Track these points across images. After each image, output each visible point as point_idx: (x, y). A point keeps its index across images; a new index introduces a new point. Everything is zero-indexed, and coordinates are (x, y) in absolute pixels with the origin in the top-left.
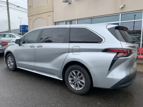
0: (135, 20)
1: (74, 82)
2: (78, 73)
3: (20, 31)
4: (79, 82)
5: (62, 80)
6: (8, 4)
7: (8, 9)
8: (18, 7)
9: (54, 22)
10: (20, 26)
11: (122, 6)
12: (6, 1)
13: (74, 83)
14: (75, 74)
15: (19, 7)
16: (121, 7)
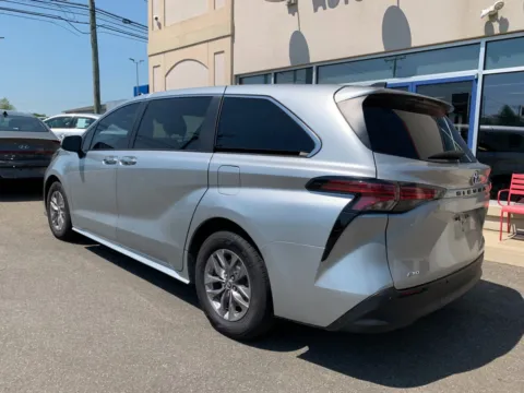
1: (218, 291)
2: (233, 261)
4: (235, 294)
5: (187, 282)
6: (93, 11)
7: (94, 28)
8: (126, 21)
9: (237, 76)
11: (492, 8)
12: (88, 3)
13: (220, 295)
14: (223, 264)
15: (130, 22)
16: (485, 12)
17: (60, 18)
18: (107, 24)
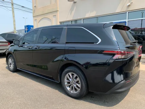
0: (142, 18)
3: (25, 31)
6: (12, 4)
8: (23, 7)
9: (60, 22)
10: (25, 26)
15: (24, 7)
16: (128, 4)
17: (2, 6)
18: (17, 7)
